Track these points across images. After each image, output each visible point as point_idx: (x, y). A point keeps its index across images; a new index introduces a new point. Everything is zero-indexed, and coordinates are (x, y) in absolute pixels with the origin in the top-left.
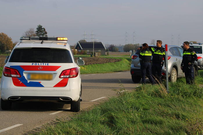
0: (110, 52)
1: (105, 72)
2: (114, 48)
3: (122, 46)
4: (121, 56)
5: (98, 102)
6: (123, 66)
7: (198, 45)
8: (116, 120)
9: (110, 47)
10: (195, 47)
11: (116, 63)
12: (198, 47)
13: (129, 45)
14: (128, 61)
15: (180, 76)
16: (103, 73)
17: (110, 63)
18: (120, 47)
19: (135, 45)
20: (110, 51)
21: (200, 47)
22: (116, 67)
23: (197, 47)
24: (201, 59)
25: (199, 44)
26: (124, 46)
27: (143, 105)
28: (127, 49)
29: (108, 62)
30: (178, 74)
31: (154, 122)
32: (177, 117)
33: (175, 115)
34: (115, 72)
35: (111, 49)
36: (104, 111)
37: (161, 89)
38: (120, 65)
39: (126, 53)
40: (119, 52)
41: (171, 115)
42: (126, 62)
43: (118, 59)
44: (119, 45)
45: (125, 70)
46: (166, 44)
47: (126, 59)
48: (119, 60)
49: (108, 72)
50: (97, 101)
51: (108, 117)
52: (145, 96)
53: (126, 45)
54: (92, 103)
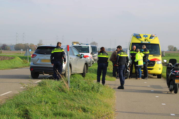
0: (2, 51)
1: (4, 68)
2: (6, 47)
3: (13, 45)
4: (13, 54)
5: (7, 96)
6: (16, 63)
7: (85, 45)
8: (31, 113)
9: (3, 46)
10: (83, 47)
11: (10, 61)
12: (86, 47)
13: (19, 44)
14: (20, 59)
15: (73, 73)
16: (2, 70)
17: (5, 61)
18: (11, 46)
19: (24, 44)
20: (2, 49)
21: (87, 47)
22: (10, 63)
23: (84, 47)
24: (89, 57)
25: (87, 45)
26: (15, 45)
27: (50, 99)
28: (18, 48)
29: (3, 60)
30: (72, 71)
31: (64, 115)
32: (82, 110)
33: (81, 108)
34: (12, 68)
35: (3, 48)
36: (18, 105)
37: (64, 85)
38: (14, 62)
39: (16, 51)
40: (11, 50)
41: (78, 109)
42: (19, 60)
43: (11, 56)
44: (10, 45)
45: (20, 67)
46: (68, 45)
47: (19, 57)
48: (12, 58)
49: (6, 69)
50: (5, 95)
51: (22, 110)
52: (50, 91)
53: (17, 45)
54: (2, 97)
